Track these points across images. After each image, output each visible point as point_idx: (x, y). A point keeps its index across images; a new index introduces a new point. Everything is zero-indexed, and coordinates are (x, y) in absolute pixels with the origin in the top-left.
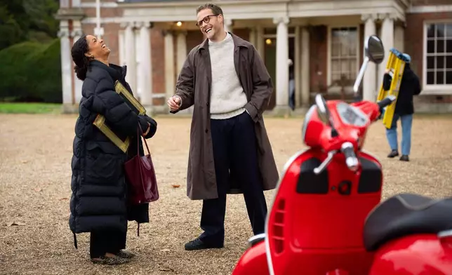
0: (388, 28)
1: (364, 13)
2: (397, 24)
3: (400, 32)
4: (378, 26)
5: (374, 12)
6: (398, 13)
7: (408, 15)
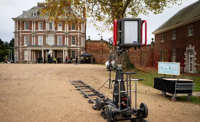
0: (66, 51)
1: (63, 49)
2: (67, 51)
3: (68, 52)
4: (65, 51)
5: (64, 49)
6: (67, 49)
7: (69, 49)
